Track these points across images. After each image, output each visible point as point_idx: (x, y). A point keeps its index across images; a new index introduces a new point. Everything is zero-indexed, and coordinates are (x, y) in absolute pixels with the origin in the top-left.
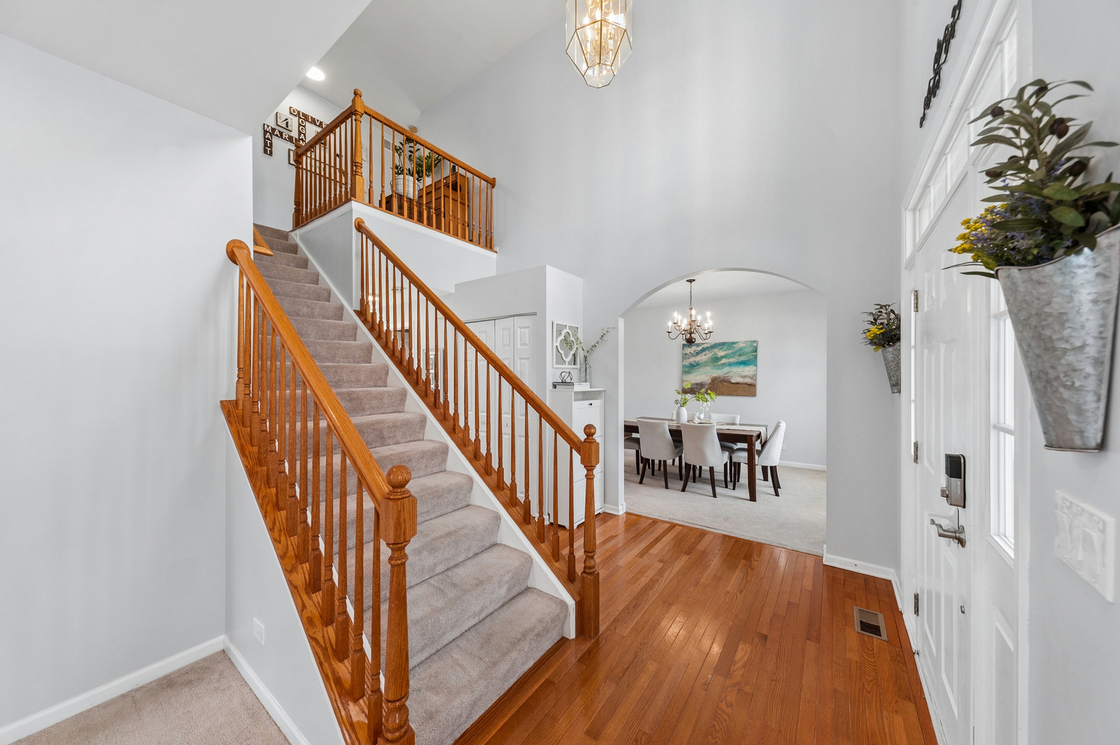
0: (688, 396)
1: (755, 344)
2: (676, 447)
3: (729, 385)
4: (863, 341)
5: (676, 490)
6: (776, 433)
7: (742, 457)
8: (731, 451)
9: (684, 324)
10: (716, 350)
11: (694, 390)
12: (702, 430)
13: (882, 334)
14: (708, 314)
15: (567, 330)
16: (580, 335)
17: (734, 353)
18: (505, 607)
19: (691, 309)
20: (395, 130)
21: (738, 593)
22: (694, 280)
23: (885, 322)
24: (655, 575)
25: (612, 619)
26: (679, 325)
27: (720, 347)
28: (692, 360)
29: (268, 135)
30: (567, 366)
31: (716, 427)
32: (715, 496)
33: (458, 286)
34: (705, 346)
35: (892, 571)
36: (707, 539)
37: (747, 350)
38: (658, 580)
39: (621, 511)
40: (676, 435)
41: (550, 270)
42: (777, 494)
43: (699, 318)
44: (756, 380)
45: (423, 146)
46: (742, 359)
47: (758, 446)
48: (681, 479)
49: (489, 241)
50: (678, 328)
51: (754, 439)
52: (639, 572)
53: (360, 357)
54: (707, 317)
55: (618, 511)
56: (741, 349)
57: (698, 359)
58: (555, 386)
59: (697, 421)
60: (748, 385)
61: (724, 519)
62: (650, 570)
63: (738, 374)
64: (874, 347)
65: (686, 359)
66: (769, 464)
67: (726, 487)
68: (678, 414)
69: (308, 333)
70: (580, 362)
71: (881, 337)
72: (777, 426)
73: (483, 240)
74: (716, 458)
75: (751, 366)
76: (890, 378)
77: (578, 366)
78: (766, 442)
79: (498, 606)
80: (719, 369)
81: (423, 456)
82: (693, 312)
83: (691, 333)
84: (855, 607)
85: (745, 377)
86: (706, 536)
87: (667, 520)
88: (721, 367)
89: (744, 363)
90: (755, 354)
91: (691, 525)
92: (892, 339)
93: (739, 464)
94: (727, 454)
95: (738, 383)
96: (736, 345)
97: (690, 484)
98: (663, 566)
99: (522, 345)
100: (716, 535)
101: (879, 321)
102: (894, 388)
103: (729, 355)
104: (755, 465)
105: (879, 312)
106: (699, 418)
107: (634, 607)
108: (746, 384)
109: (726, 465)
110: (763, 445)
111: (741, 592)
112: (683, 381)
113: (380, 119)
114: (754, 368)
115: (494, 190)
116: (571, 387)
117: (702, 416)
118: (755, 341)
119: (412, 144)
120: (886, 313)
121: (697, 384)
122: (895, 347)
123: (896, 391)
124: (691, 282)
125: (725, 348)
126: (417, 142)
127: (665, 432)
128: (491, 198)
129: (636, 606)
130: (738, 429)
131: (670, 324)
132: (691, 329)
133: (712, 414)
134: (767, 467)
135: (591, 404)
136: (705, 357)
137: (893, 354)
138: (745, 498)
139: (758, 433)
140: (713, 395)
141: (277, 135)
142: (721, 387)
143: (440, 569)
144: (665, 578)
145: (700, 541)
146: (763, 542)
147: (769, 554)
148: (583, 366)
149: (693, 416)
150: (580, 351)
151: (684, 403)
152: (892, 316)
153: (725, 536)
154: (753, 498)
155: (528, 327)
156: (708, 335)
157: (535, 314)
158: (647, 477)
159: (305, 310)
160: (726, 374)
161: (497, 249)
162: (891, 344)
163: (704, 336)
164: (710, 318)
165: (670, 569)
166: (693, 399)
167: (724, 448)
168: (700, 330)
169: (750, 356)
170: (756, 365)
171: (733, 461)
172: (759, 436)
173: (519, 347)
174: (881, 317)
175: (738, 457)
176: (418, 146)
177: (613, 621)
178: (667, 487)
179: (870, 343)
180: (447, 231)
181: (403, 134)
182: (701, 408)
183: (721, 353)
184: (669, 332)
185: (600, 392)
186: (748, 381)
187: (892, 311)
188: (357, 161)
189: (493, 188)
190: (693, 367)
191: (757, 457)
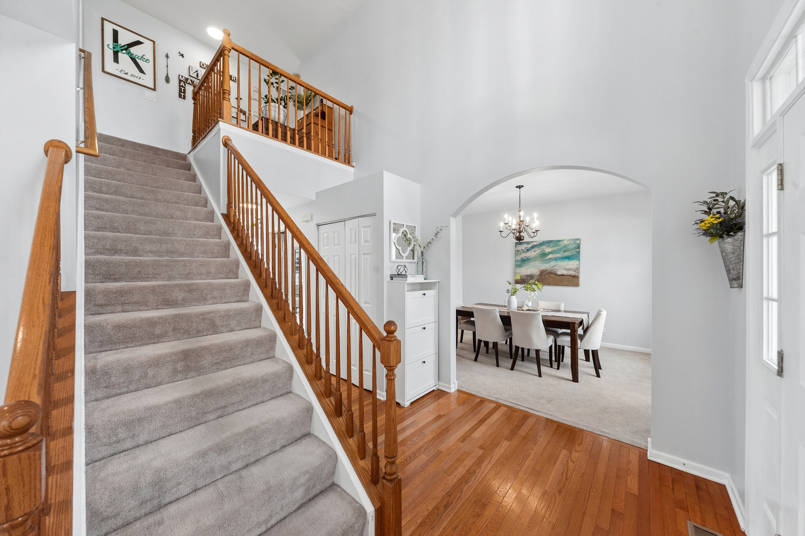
0: (518, 286)
1: (578, 242)
2: (506, 330)
3: (555, 276)
4: (696, 232)
5: (506, 368)
6: (597, 321)
7: (565, 341)
8: (556, 335)
9: (514, 224)
10: (544, 247)
11: (523, 281)
12: (528, 315)
13: (720, 223)
14: (535, 215)
15: (405, 228)
16: (418, 234)
17: (560, 250)
18: (300, 511)
19: (520, 211)
20: (261, 64)
21: (557, 494)
22: (523, 186)
23: (722, 211)
24: (473, 465)
25: (419, 521)
26: (510, 225)
27: (547, 245)
28: (523, 255)
29: (182, 84)
30: (404, 260)
31: (541, 314)
32: (540, 375)
33: (318, 194)
34: (535, 243)
35: (727, 475)
36: (530, 422)
37: (571, 247)
38: (475, 472)
39: (453, 388)
40: (506, 320)
41: (388, 177)
42: (598, 375)
43: (528, 219)
44: (579, 272)
45: (287, 78)
46: (566, 254)
47: (580, 331)
48: (511, 358)
49: (347, 157)
50: (509, 228)
51: (576, 326)
52: (457, 460)
53: (218, 253)
54: (534, 218)
55: (450, 389)
56: (565, 246)
57: (528, 254)
58: (392, 278)
59: (525, 308)
60: (572, 276)
61: (547, 400)
62: (469, 458)
63: (563, 267)
64: (708, 238)
65: (518, 254)
66: (591, 348)
67: (551, 366)
68: (509, 302)
69: (175, 232)
70: (418, 257)
71: (718, 226)
72: (598, 315)
73: (342, 156)
74: (542, 341)
75: (574, 261)
76: (728, 272)
77: (416, 260)
78: (588, 328)
79: (294, 508)
80: (546, 263)
81: (247, 345)
82: (522, 213)
83: (520, 232)
84: (688, 522)
85: (570, 269)
86: (529, 419)
87: (494, 399)
88: (548, 262)
89: (568, 258)
90: (578, 250)
91: (515, 406)
92: (732, 228)
93: (563, 347)
94: (552, 338)
95: (563, 275)
96: (561, 243)
97: (518, 362)
98: (482, 454)
99: (366, 241)
100: (539, 418)
101: (714, 211)
102: (734, 282)
103: (555, 251)
104: (578, 349)
105: (714, 200)
106: (527, 306)
107: (445, 506)
108: (570, 275)
109: (551, 348)
110: (585, 331)
111: (560, 492)
112: (515, 273)
113: (247, 54)
114: (578, 262)
115: (352, 116)
116: (404, 279)
117: (530, 304)
118: (578, 239)
119: (277, 77)
120: (723, 202)
121: (528, 276)
122: (736, 238)
123: (736, 286)
124: (520, 188)
125: (552, 245)
126: (281, 75)
127: (495, 318)
128: (350, 122)
129: (446, 506)
130: (562, 315)
131: (502, 224)
132: (520, 228)
133: (539, 302)
134: (589, 350)
135: (424, 294)
136: (534, 253)
137: (733, 245)
138: (568, 378)
139: (581, 320)
140: (540, 286)
141: (189, 84)
142: (548, 278)
143: (235, 467)
144: (482, 469)
145: (522, 425)
146: (585, 428)
147: (591, 443)
148: (421, 259)
149: (523, 303)
150: (417, 247)
151: (514, 292)
152: (732, 203)
153: (548, 420)
154: (575, 379)
155: (370, 226)
156: (535, 234)
157: (374, 215)
158: (482, 355)
159: (178, 213)
160: (553, 267)
161: (354, 164)
162: (732, 233)
163: (532, 235)
164: (537, 218)
165: (489, 458)
166: (522, 289)
167: (548, 332)
168: (529, 230)
169: (573, 252)
170: (579, 260)
171: (558, 344)
172: (581, 323)
173: (363, 243)
174: (717, 206)
175: (562, 341)
176: (282, 78)
177: (419, 525)
178: (498, 366)
179: (704, 234)
180: (317, 152)
181: (269, 68)
182: (529, 296)
183: (548, 250)
184: (501, 232)
185: (434, 283)
186: (572, 273)
187: (732, 198)
188: (225, 89)
189: (351, 114)
190: (524, 261)
191: (579, 341)
